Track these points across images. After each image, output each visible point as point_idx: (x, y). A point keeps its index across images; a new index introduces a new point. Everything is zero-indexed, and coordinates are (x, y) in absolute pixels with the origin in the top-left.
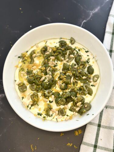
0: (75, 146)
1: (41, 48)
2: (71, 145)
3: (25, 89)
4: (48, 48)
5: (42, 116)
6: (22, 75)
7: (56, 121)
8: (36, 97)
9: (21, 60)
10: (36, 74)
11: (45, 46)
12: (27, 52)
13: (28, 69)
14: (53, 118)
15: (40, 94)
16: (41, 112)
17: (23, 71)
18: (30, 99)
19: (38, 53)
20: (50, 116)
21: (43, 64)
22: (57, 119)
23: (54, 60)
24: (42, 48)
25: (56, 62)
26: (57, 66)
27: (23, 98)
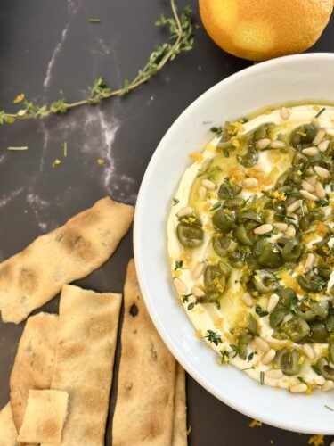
1: (295, 126)
3: (197, 241)
4: (320, 135)
5: (220, 347)
6: (203, 190)
7: (259, 380)
8: (224, 278)
9: (216, 141)
11: (312, 124)
12: (246, 121)
13: (228, 179)
14: (253, 368)
15: (236, 275)
16: (219, 332)
17: (209, 178)
18: (202, 277)
19: (280, 138)
20: (245, 359)
21: (282, 182)
22: (262, 375)
23: (325, 182)
24: (299, 128)
25: (328, 190)
26: (327, 204)
27: (180, 264)
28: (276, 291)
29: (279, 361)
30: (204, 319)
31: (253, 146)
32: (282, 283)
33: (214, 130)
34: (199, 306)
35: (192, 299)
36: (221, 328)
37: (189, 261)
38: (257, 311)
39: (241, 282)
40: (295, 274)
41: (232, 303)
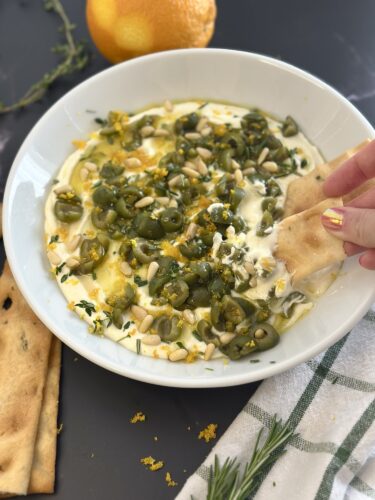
0: (168, 478)
2: (154, 467)
3: (74, 213)
4: (202, 123)
5: (94, 316)
6: (85, 172)
7: (135, 350)
8: (101, 248)
9: (98, 131)
10: (130, 182)
12: (131, 115)
13: (110, 162)
14: (129, 336)
15: (115, 247)
16: (95, 303)
17: (92, 162)
18: (78, 250)
19: (164, 127)
20: (120, 328)
21: (164, 161)
22: (139, 343)
23: (208, 162)
25: (211, 169)
26: (209, 180)
27: (55, 239)
28: (156, 259)
29: (157, 327)
30: (77, 289)
31: (137, 133)
32: (162, 253)
33: (99, 121)
34: (73, 277)
35: (66, 271)
36: (96, 299)
37: (66, 236)
38: (136, 281)
39: (120, 254)
40: (177, 244)
41: (110, 274)
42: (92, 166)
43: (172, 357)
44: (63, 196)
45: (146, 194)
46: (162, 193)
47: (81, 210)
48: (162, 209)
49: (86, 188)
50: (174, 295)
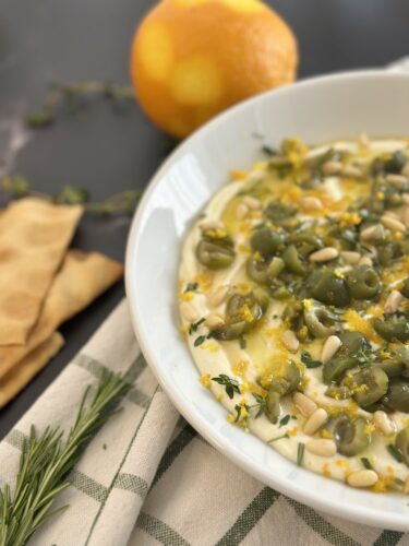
3: (224, 256)
5: (237, 400)
6: (243, 209)
7: (295, 459)
8: (257, 307)
10: (303, 228)
14: (287, 436)
15: (277, 309)
16: (240, 382)
18: (224, 306)
19: (356, 165)
20: (274, 422)
22: (301, 448)
27: (193, 287)
28: (337, 334)
29: (332, 428)
30: (218, 359)
31: (319, 169)
32: (346, 326)
34: (212, 342)
35: (204, 331)
36: (243, 377)
37: (209, 286)
38: (303, 359)
39: (283, 319)
40: (368, 316)
41: (266, 344)
42: (254, 202)
43: (352, 480)
44: (211, 233)
45: (327, 245)
46: (351, 246)
47: (233, 255)
48: (347, 268)
49: (242, 229)
50: (364, 386)
